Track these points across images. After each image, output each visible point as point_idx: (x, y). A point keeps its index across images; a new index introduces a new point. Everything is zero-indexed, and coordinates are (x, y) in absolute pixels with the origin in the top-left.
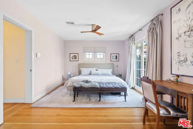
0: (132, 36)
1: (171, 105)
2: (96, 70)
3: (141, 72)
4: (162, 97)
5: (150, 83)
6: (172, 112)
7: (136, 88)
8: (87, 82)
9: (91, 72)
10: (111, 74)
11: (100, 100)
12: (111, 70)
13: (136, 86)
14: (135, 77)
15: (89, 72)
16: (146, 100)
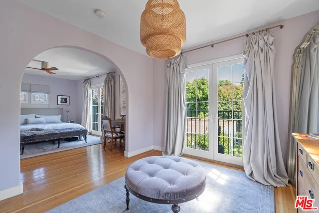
0: (88, 79)
1: (119, 132)
2: (36, 117)
3: (99, 116)
4: (115, 130)
5: (108, 120)
6: (119, 135)
7: (92, 133)
8: (38, 130)
9: (26, 120)
10: (61, 121)
11: (59, 146)
12: (60, 116)
13: (93, 131)
14: (92, 122)
15: (23, 121)
16: (105, 132)
